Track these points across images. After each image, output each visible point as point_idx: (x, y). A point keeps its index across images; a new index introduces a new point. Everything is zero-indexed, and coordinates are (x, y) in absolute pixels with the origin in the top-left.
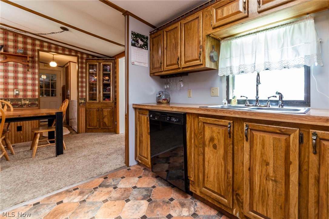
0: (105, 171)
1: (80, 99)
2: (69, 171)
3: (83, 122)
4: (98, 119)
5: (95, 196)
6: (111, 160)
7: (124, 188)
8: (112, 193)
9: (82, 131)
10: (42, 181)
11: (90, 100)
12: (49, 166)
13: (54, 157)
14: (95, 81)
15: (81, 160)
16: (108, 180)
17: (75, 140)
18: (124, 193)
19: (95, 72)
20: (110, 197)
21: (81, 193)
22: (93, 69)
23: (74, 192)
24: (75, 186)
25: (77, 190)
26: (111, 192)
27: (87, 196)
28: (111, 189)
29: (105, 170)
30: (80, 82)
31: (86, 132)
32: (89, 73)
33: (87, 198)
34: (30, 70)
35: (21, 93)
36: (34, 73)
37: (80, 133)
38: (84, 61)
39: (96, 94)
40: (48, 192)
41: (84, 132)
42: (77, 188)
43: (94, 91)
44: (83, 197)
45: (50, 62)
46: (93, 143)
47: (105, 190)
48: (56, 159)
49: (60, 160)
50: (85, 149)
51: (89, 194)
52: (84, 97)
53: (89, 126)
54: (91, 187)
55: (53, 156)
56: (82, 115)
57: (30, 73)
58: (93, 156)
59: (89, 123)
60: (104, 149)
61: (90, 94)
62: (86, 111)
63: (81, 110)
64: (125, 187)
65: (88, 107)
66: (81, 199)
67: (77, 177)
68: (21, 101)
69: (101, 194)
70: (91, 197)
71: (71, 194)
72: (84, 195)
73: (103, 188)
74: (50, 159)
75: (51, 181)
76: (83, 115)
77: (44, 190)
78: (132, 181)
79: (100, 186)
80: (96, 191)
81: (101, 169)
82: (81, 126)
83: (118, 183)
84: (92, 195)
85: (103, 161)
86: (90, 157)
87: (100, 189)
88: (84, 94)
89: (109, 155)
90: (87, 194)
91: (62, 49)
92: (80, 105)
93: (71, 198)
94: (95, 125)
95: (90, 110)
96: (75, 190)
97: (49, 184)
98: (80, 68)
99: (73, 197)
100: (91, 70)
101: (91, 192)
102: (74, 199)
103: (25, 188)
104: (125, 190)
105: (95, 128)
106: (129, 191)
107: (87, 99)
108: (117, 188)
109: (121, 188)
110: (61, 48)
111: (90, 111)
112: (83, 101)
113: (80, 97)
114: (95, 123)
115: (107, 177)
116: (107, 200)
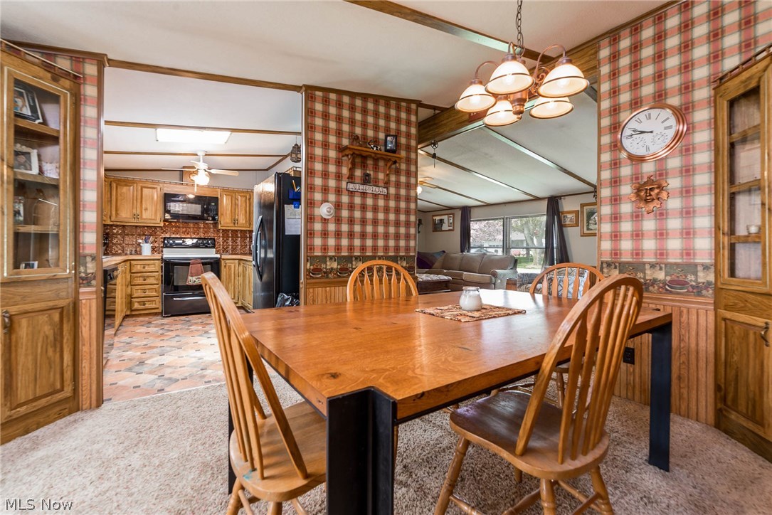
5: (189, 372)
16: (161, 386)
20: (174, 370)
21: (203, 376)
24: (208, 385)
25: (207, 380)
33: (198, 371)
42: (206, 382)
44: (202, 373)
47: (174, 376)
51: (194, 375)
54: (189, 381)
66: (204, 372)
69: (182, 374)
70: (193, 372)
72: (200, 374)
73: (176, 378)
79: (178, 380)
87: (180, 377)
90: (196, 375)
96: (210, 382)
101: (191, 376)
115: (158, 391)
116: (180, 367)
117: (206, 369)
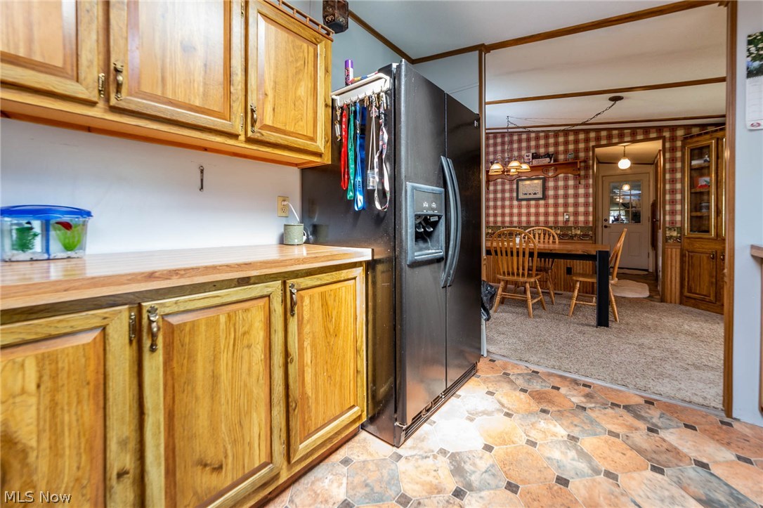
0: (657, 390)
1: (667, 229)
2: (596, 355)
3: (673, 279)
4: (714, 280)
5: (605, 414)
6: (693, 380)
7: (671, 445)
8: (638, 433)
9: (671, 299)
10: (557, 351)
11: (691, 231)
12: (579, 336)
13: (593, 326)
14: (708, 186)
15: (628, 350)
16: (649, 409)
17: (646, 312)
18: (661, 452)
19: (706, 164)
20: (627, 436)
21: (588, 396)
22: (700, 156)
23: (581, 387)
24: (588, 380)
25: (588, 389)
26: (636, 429)
27: (593, 405)
28: (643, 426)
29: (659, 389)
30: (667, 192)
31: (681, 303)
32: (692, 169)
33: (590, 408)
34: (583, 182)
35: (572, 219)
36: (587, 187)
37: (667, 302)
38: (679, 144)
39: (709, 217)
40: (553, 367)
41: (678, 301)
42: (590, 387)
43: (704, 210)
44: (587, 402)
45: (619, 160)
46: (679, 329)
47: (629, 419)
48: (593, 331)
49: (598, 334)
50: (652, 334)
51: (598, 405)
52: (678, 225)
53: (688, 292)
54: (610, 398)
55: (593, 324)
56: (671, 263)
57: (583, 186)
58: (657, 353)
59: (688, 283)
60: (696, 349)
61: (692, 218)
62: (682, 256)
63: (669, 253)
64: (677, 445)
65: (686, 246)
66: (583, 402)
67: (601, 370)
68: (571, 231)
69: (618, 419)
70: (598, 412)
71: (576, 387)
72: (591, 402)
73: (628, 414)
74: (586, 327)
75: (566, 356)
76: (674, 264)
77: (552, 362)
78: (706, 448)
79: (626, 407)
80: (612, 408)
81: (652, 382)
82: (669, 286)
83: (667, 428)
84: (603, 410)
85: (670, 372)
86: (648, 352)
87: (621, 411)
88: (678, 218)
89: (697, 368)
90: (596, 403)
91: (631, 134)
92: (667, 241)
93: (571, 393)
94: (704, 293)
95: (690, 254)
96: (585, 385)
97: (561, 359)
98: (667, 160)
99: (575, 392)
100: (694, 163)
101: (604, 406)
102: (573, 396)
103: (538, 349)
104: (670, 449)
105: (703, 300)
106: (677, 459)
107: (684, 229)
108: (655, 435)
109: (664, 440)
110: (629, 131)
111: (692, 257)
112: (675, 234)
113: (667, 225)
114: (705, 288)
115: (653, 404)
116: (617, 436)
117: (578, 406)
